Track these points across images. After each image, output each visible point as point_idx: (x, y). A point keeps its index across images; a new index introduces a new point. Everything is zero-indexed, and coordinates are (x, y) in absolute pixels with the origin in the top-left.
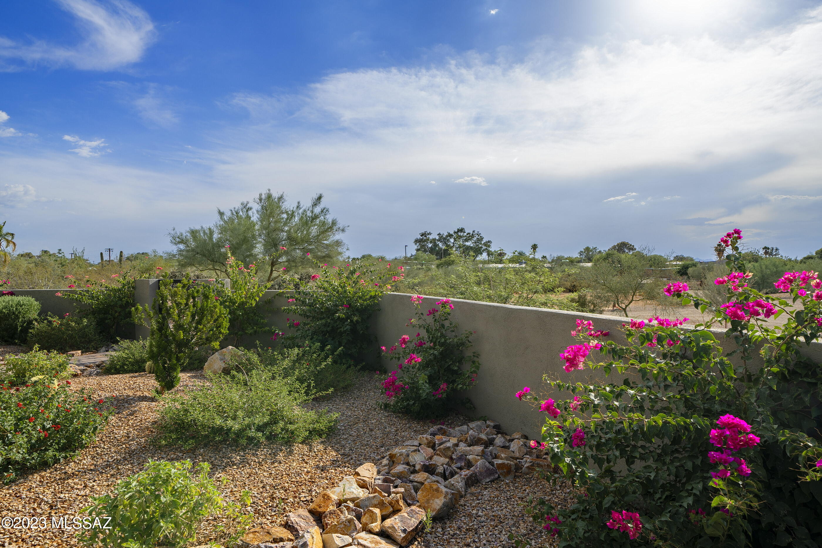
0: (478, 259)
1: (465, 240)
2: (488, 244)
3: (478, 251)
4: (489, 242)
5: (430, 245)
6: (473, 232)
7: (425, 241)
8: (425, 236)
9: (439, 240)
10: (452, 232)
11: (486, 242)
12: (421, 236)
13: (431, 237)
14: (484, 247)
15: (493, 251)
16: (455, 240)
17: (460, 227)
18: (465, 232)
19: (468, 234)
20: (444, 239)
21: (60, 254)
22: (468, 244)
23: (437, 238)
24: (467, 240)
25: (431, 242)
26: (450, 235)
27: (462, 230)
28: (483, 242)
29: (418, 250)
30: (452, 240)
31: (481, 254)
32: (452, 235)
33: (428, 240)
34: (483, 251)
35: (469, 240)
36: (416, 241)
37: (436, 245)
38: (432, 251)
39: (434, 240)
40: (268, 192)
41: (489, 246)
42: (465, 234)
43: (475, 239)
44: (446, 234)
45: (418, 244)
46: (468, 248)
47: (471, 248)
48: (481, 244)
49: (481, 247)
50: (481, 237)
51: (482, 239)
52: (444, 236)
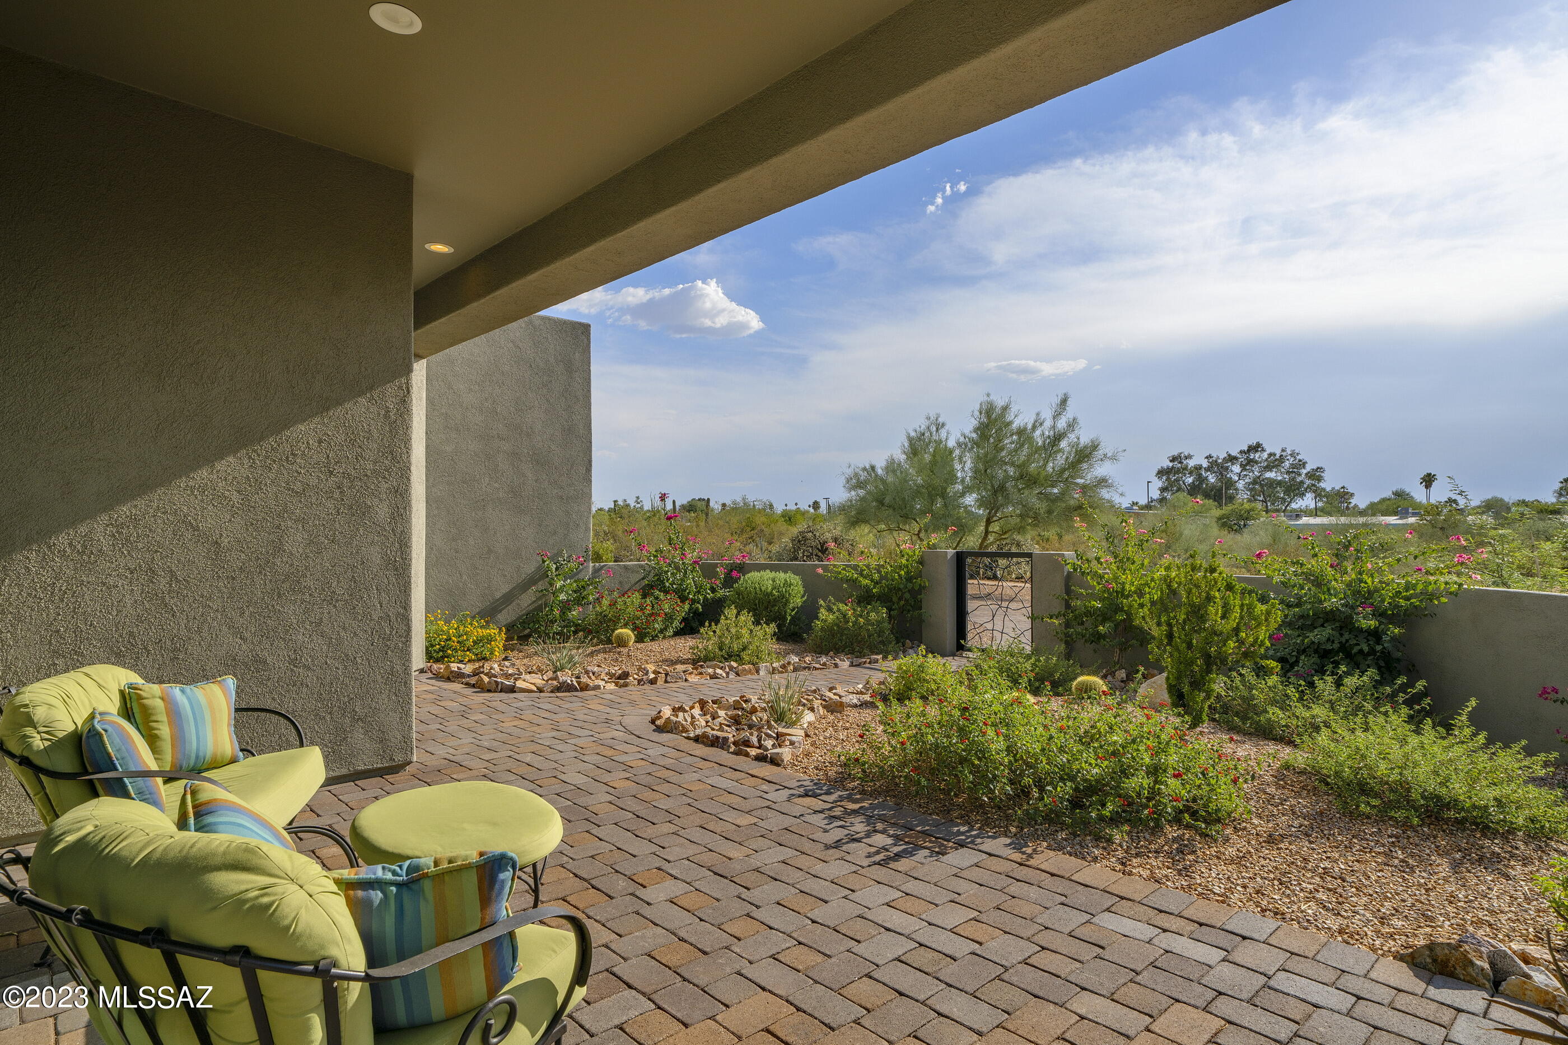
0: (1294, 506)
1: (1265, 468)
2: (1316, 475)
3: (1294, 489)
4: (1319, 470)
5: (1190, 480)
6: (1283, 451)
7: (1178, 471)
8: (1180, 462)
9: (1207, 470)
10: (1234, 453)
11: (1313, 471)
12: (1171, 461)
13: (1191, 463)
14: (1308, 482)
15: (1328, 489)
16: (1243, 467)
17: (1253, 442)
18: (1263, 450)
19: (1270, 455)
20: (1218, 466)
21: (638, 503)
22: (1271, 475)
23: (1205, 464)
24: (1269, 468)
25: (1191, 473)
26: (1232, 459)
27: (1257, 448)
28: (1304, 472)
29: (1163, 490)
30: (1236, 468)
31: (1302, 495)
32: (1236, 458)
33: (1186, 468)
34: (1306, 490)
35: (1273, 467)
36: (1161, 473)
37: (1201, 479)
38: (1194, 490)
39: (1198, 468)
40: (986, 398)
41: (1319, 479)
42: (1265, 455)
43: (1287, 464)
44: (1223, 455)
45: (1164, 478)
46: (1272, 484)
47: (1279, 483)
48: (1300, 474)
49: (1302, 482)
50: (1300, 460)
51: (1303, 464)
52: (1220, 461)
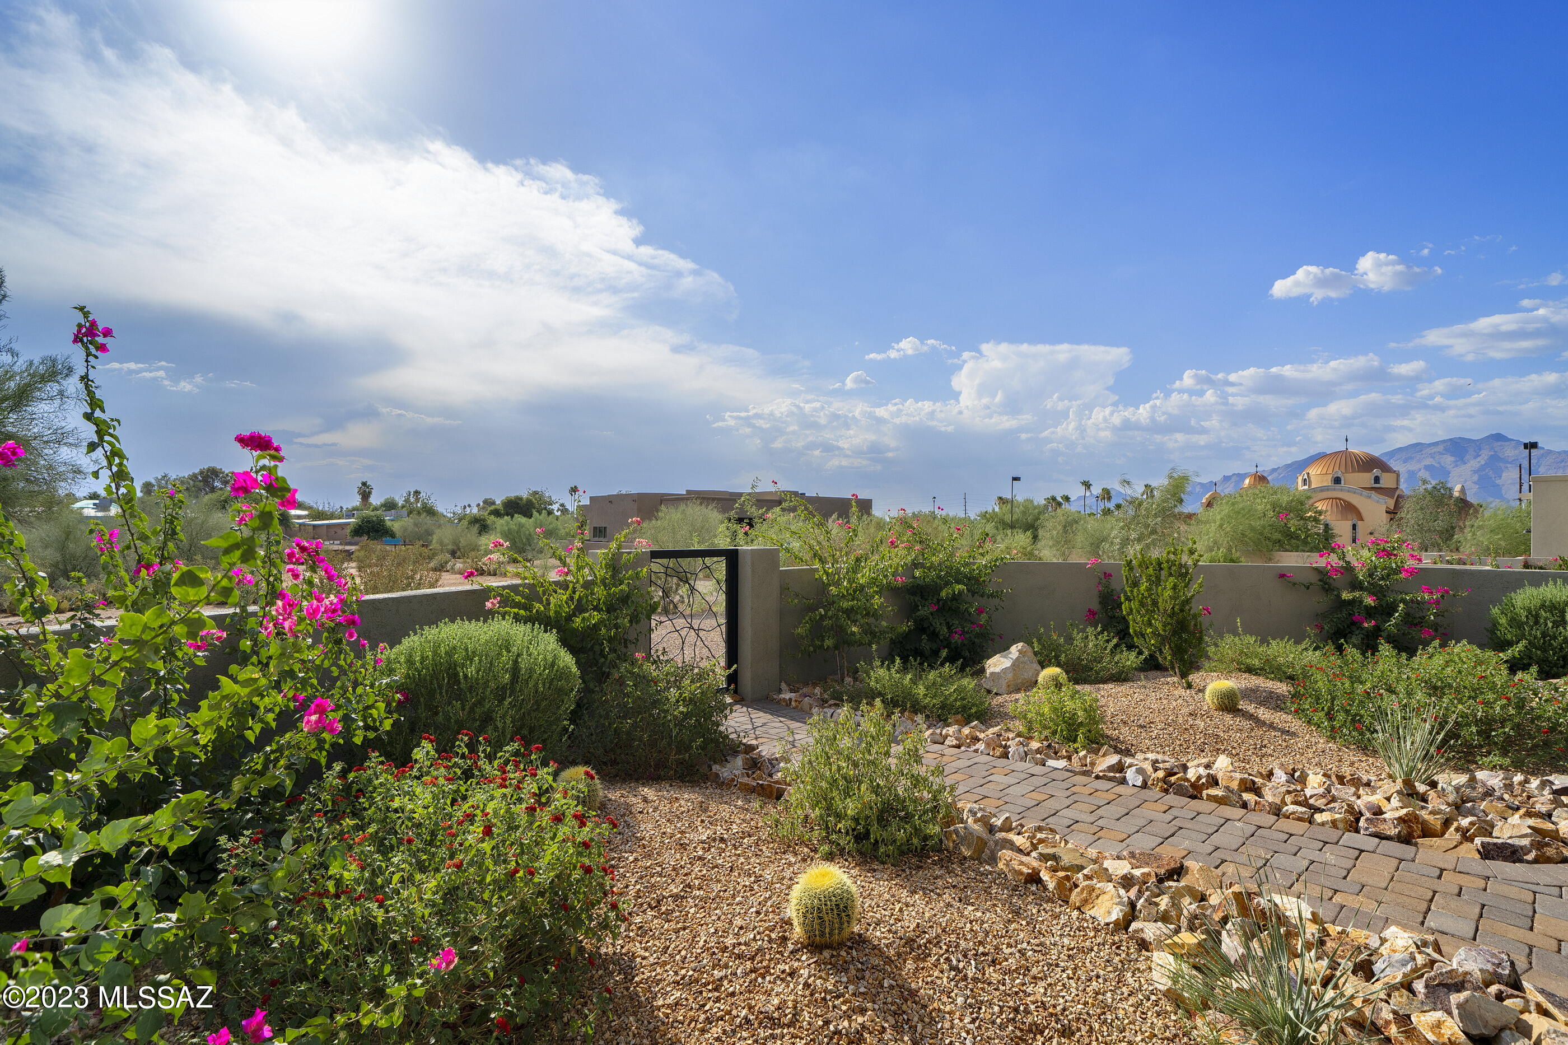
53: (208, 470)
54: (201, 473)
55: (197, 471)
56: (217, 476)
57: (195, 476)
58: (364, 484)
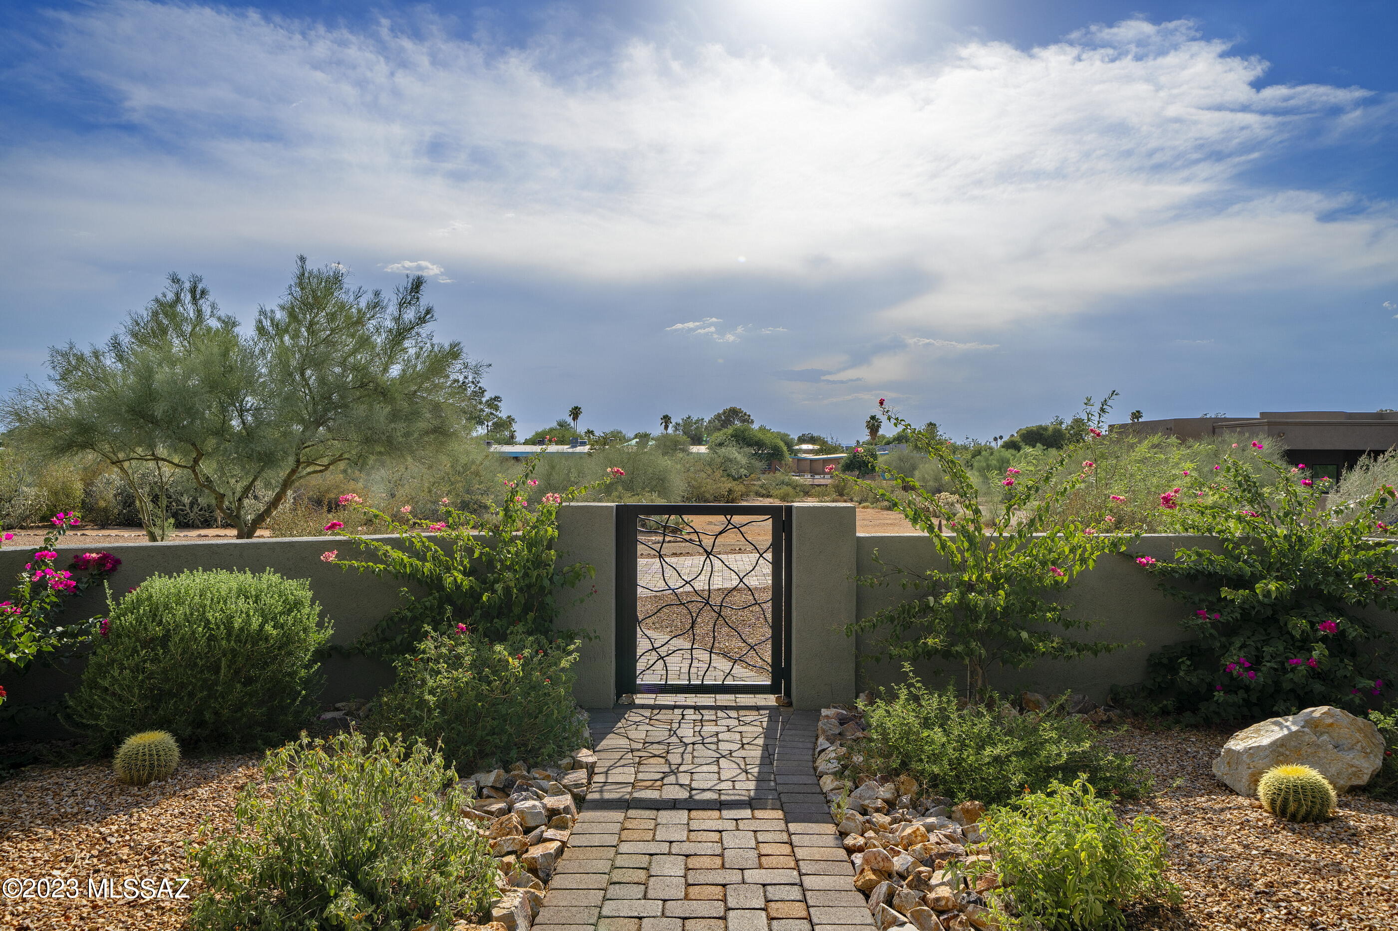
2: (494, 403)
3: (474, 418)
4: (497, 398)
11: (491, 399)
14: (487, 410)
15: (500, 418)
28: (484, 400)
34: (485, 419)
41: (497, 408)
43: (469, 392)
48: (481, 403)
49: (482, 410)
50: (480, 388)
51: (482, 392)
53: (730, 410)
54: (724, 413)
55: (721, 411)
56: (737, 415)
57: (719, 416)
58: (873, 418)
